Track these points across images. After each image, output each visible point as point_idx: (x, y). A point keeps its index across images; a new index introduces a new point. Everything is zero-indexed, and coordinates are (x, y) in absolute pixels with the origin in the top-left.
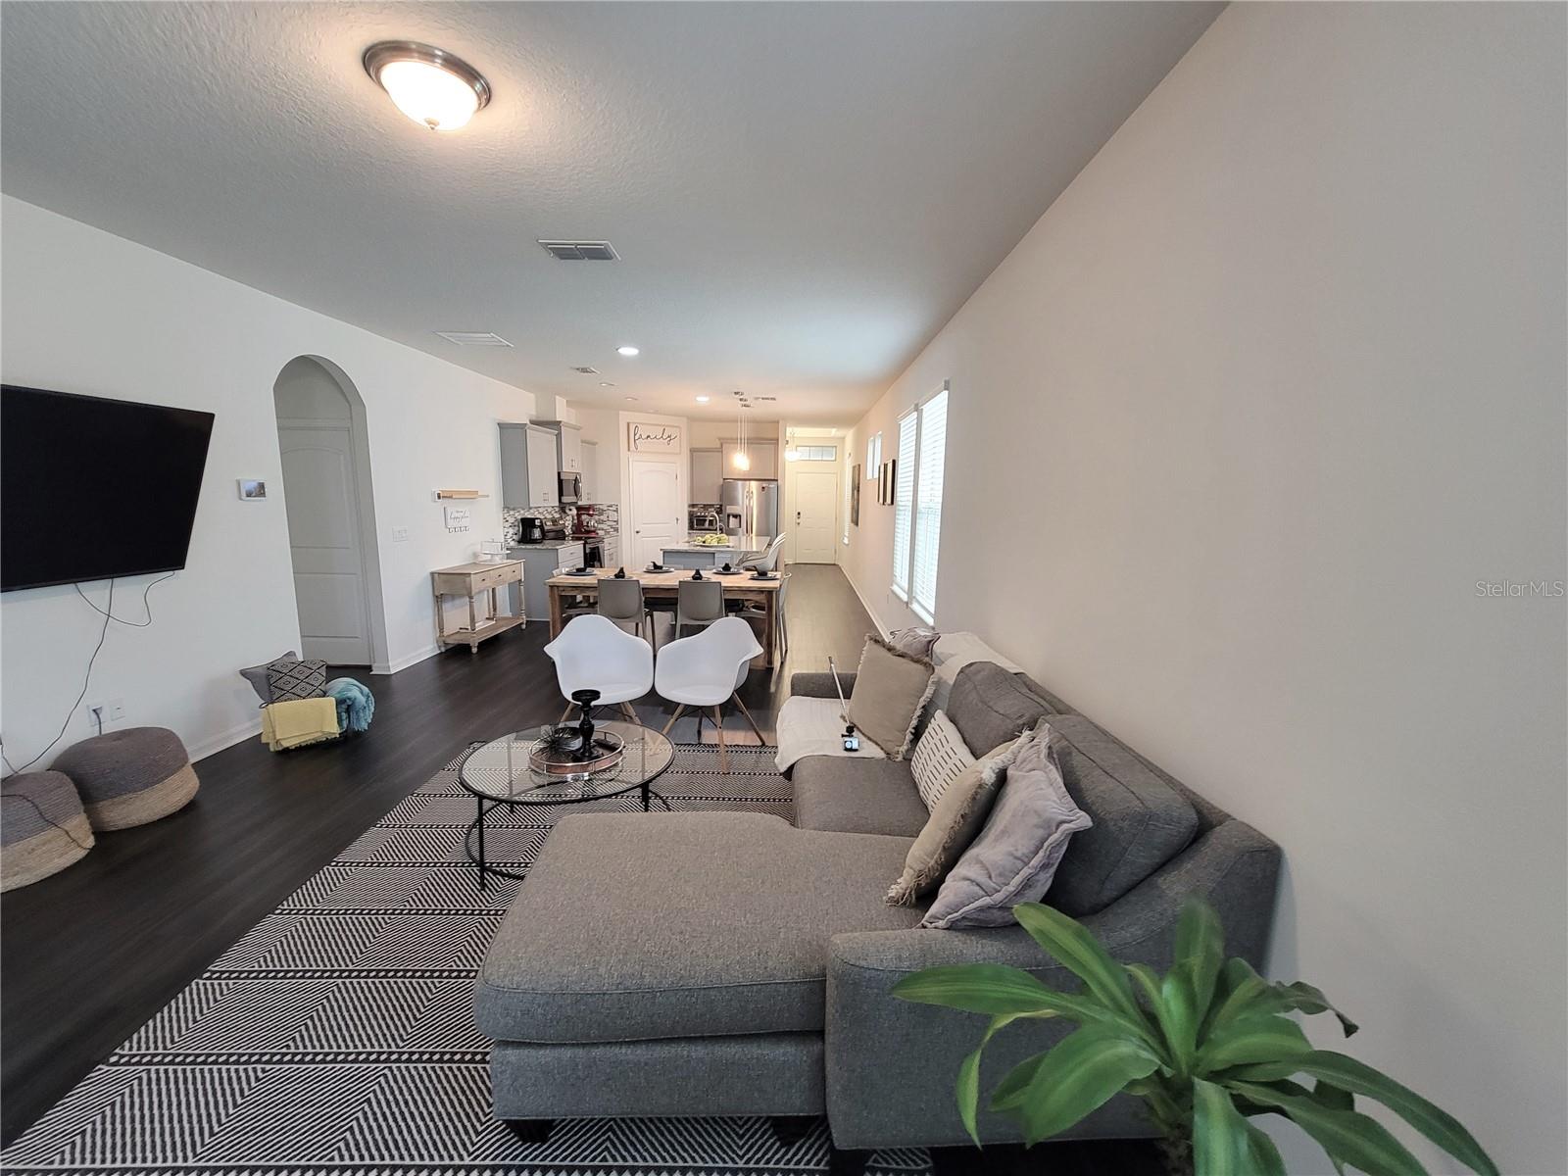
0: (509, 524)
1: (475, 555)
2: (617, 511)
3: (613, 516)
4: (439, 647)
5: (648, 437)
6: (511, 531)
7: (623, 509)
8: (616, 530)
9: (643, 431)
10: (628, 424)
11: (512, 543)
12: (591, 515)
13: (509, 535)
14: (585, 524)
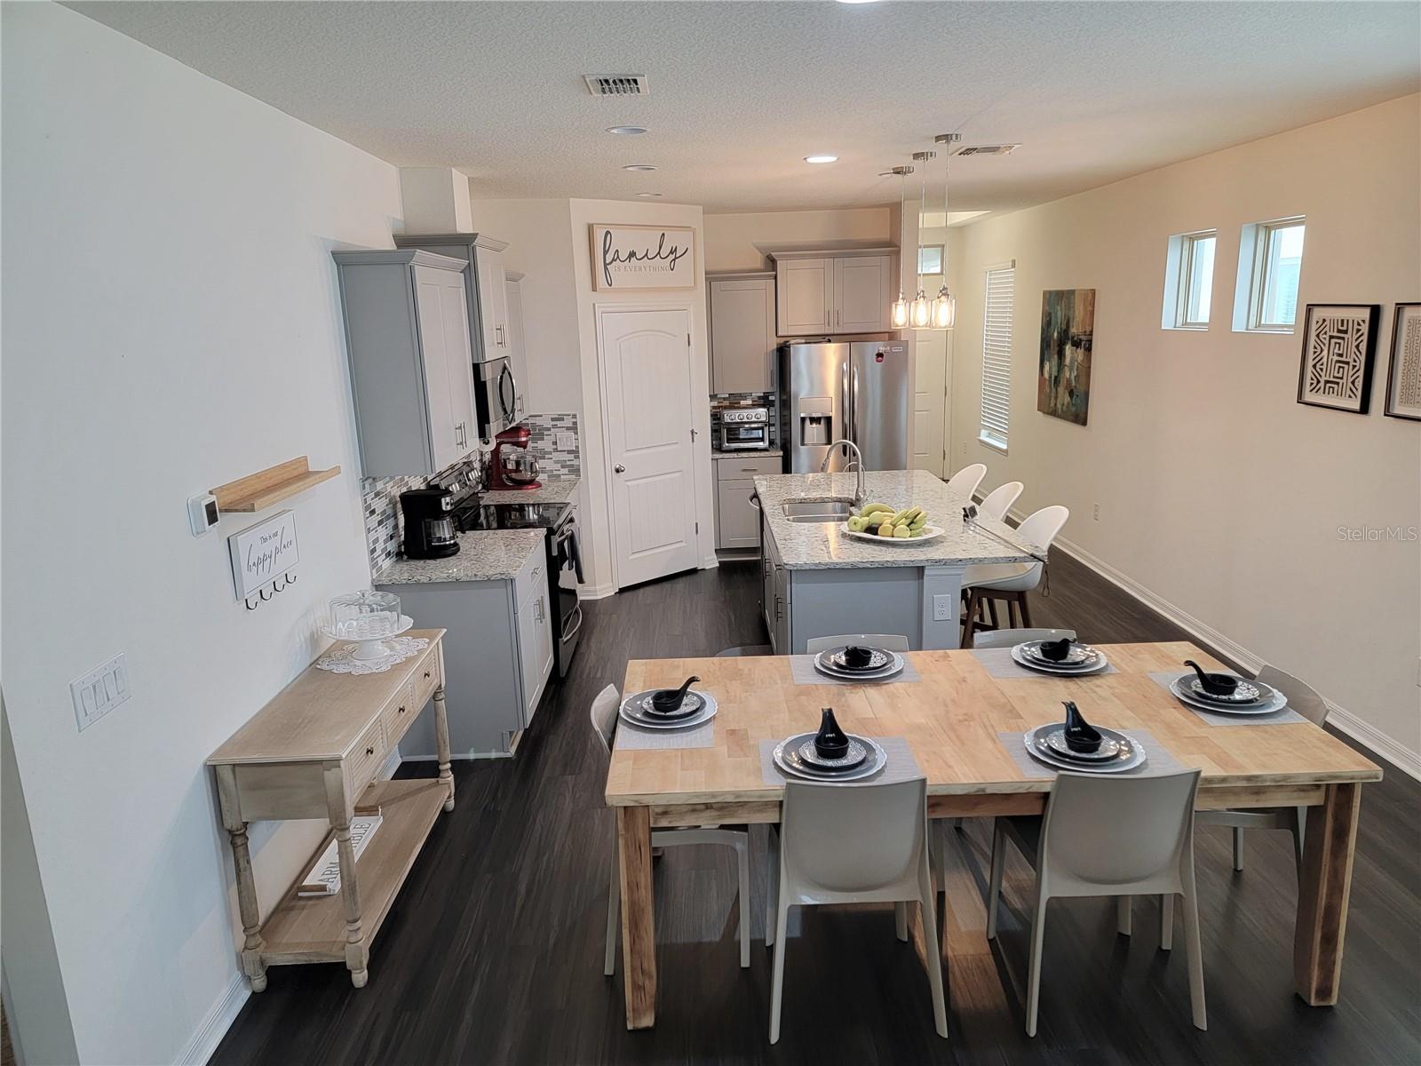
0: (376, 518)
1: (314, 640)
2: (574, 428)
3: (566, 440)
4: (248, 979)
5: (632, 254)
6: (383, 533)
7: (589, 425)
8: (576, 471)
9: (622, 244)
10: (590, 228)
11: (386, 564)
12: (524, 445)
13: (380, 546)
14: (510, 466)
